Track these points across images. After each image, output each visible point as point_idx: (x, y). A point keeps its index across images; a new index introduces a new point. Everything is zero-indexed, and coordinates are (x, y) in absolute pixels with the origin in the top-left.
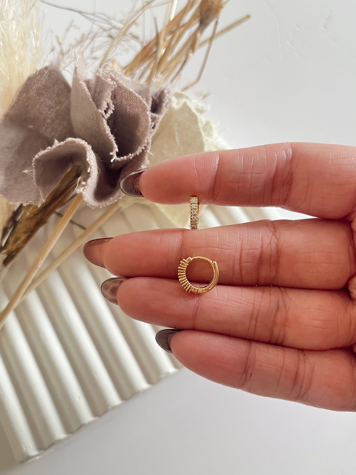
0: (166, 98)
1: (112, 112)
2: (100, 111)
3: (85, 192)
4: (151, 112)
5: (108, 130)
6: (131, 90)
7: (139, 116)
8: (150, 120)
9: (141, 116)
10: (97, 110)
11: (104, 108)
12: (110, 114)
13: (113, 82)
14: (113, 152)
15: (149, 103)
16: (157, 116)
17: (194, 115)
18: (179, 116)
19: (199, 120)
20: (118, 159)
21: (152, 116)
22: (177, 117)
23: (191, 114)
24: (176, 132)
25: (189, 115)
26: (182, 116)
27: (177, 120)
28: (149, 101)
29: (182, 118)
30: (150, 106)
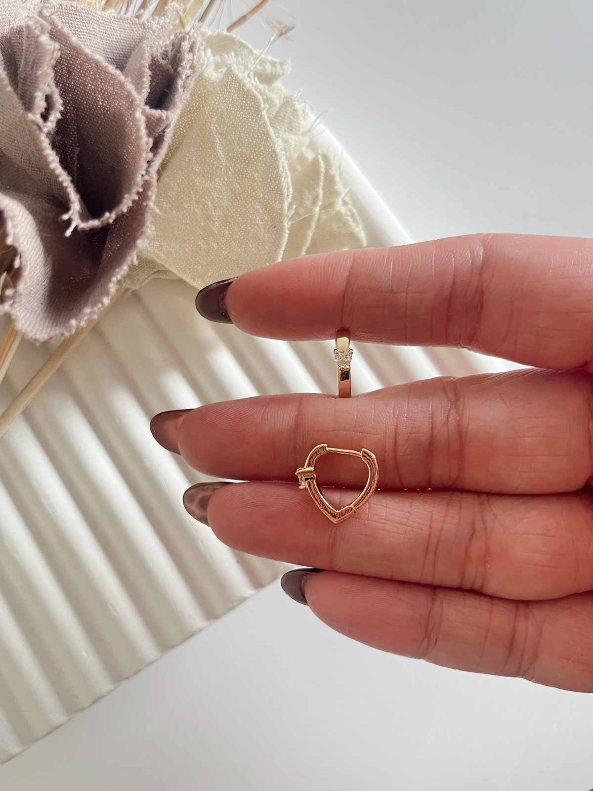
0: (184, 63)
1: (59, 116)
2: (30, 116)
3: (18, 309)
4: (147, 108)
5: (53, 161)
6: (99, 57)
7: (124, 117)
8: (143, 131)
9: (128, 119)
10: (25, 112)
11: (40, 108)
12: (55, 120)
13: (53, 43)
14: (71, 212)
15: (144, 82)
16: (164, 114)
17: (251, 95)
18: (220, 99)
19: (262, 106)
20: (83, 225)
21: (152, 115)
22: (214, 101)
23: (245, 92)
24: (215, 135)
25: (241, 95)
26: (224, 98)
27: (216, 108)
28: (145, 79)
29: (227, 103)
30: (146, 90)
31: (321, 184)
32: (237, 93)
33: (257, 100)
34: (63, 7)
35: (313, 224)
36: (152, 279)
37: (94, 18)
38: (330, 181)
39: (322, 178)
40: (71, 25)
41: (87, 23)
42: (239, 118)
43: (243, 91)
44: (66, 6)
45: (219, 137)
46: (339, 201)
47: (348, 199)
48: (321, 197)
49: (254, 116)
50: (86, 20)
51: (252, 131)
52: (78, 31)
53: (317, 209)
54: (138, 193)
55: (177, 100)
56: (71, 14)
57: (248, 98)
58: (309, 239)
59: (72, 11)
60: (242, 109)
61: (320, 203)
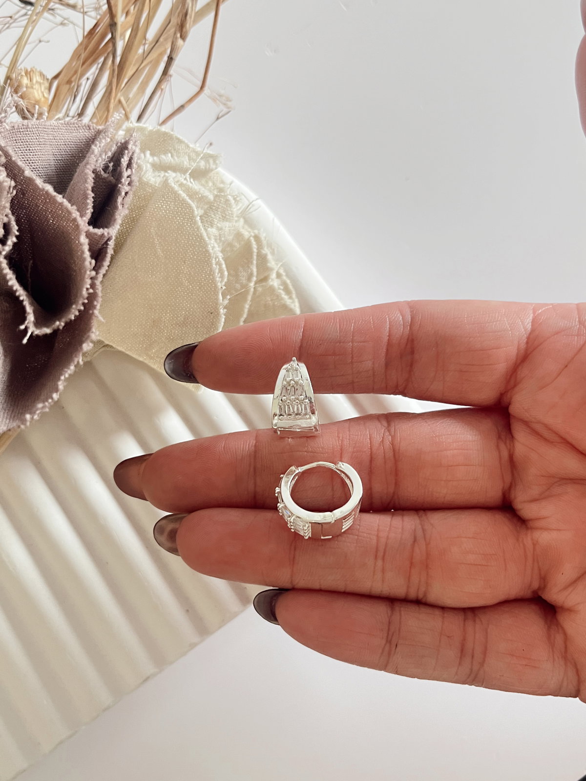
0: (123, 179)
1: (15, 240)
4: (91, 227)
5: (11, 279)
7: (71, 236)
8: (87, 254)
9: (74, 239)
12: (12, 244)
13: (9, 180)
14: (26, 322)
15: (88, 204)
16: (106, 231)
17: (186, 204)
18: (158, 206)
19: (196, 212)
20: (37, 332)
21: (96, 234)
22: (154, 208)
23: (180, 201)
24: (154, 237)
25: (177, 203)
26: (162, 206)
27: (155, 214)
28: (88, 201)
29: (165, 210)
30: (89, 211)
31: (255, 262)
32: (174, 202)
33: (191, 207)
34: (16, 128)
35: (249, 298)
36: (103, 351)
37: (44, 130)
38: (262, 259)
39: (255, 257)
40: (23, 141)
41: (37, 136)
42: (175, 223)
43: (179, 200)
44: (18, 126)
45: (158, 238)
46: (274, 276)
47: (282, 271)
48: (255, 273)
49: (189, 221)
50: (36, 134)
51: (188, 233)
52: (29, 145)
53: (252, 284)
54: (84, 304)
55: (116, 217)
56: (23, 132)
57: (184, 206)
58: (246, 311)
59: (24, 128)
60: (178, 215)
61: (254, 279)
